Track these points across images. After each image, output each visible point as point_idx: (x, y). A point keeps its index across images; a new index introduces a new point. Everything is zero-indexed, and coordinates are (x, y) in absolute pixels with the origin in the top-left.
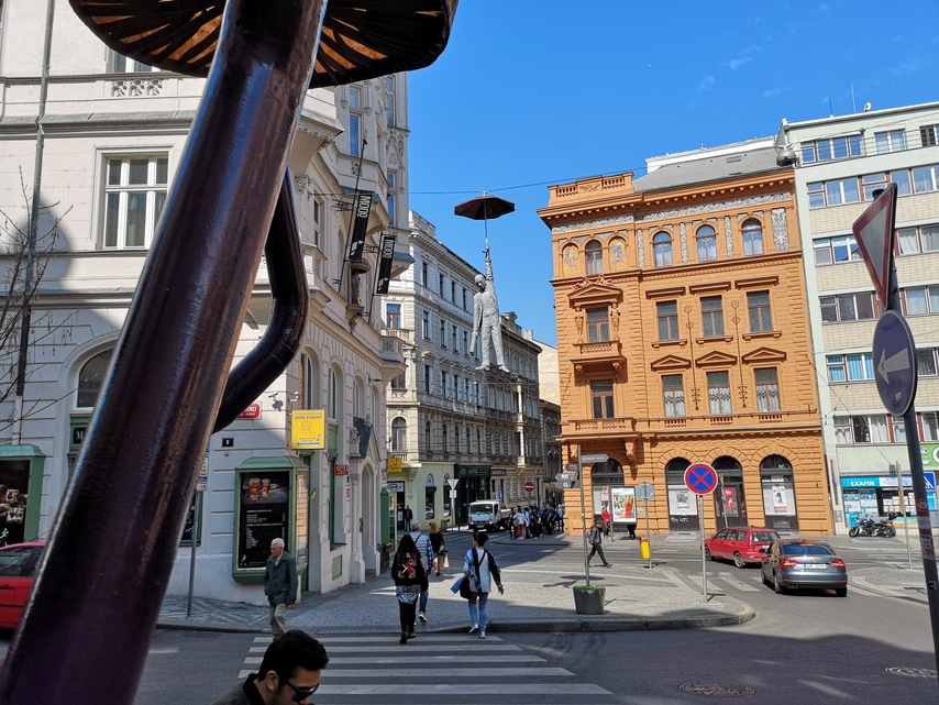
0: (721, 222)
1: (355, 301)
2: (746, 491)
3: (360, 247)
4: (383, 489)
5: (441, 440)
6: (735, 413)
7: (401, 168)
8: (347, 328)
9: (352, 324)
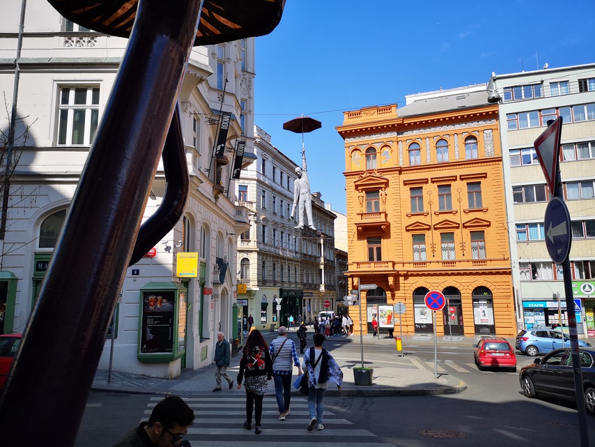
0: (452, 137)
1: (218, 183)
2: (463, 309)
3: (222, 149)
4: (234, 304)
5: (271, 273)
6: (457, 259)
7: (250, 98)
8: (213, 200)
9: (216, 198)
